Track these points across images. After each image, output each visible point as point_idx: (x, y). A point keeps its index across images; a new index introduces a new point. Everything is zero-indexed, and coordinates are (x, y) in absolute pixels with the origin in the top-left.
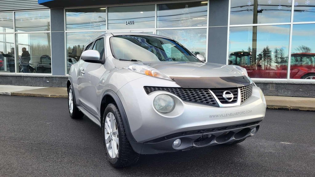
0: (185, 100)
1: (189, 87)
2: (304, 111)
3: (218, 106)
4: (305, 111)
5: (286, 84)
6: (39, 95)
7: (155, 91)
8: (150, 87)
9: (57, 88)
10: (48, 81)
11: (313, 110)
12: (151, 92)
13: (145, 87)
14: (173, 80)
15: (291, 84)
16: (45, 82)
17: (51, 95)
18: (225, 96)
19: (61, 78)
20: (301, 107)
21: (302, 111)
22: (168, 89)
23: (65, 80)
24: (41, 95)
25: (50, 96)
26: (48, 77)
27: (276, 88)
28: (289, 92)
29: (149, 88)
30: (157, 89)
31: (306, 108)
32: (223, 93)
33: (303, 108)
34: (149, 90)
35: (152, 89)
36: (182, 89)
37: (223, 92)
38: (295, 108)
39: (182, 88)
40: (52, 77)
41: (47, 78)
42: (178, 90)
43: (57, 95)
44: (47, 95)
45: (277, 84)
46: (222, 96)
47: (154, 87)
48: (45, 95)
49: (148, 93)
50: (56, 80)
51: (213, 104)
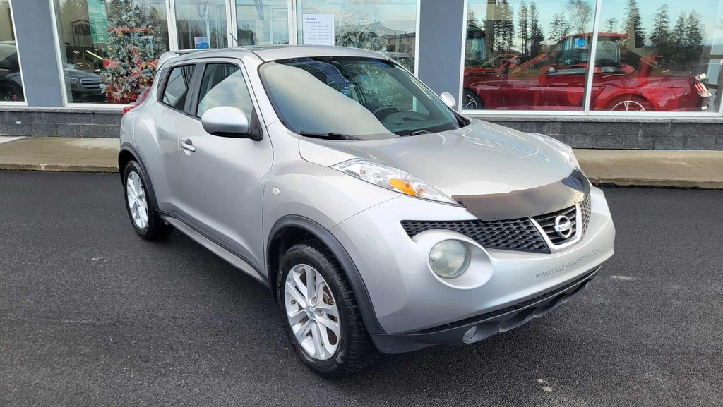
0: (486, 245)
1: (494, 218)
2: (624, 186)
3: (548, 251)
4: (627, 187)
5: (582, 122)
6: (12, 165)
7: (426, 229)
8: (414, 222)
9: (47, 140)
10: (19, 123)
11: (640, 184)
12: (418, 232)
13: (404, 223)
14: (460, 202)
15: (592, 122)
16: (11, 123)
17: (46, 166)
18: (559, 228)
19: (53, 115)
20: (618, 180)
21: (620, 186)
22: (452, 226)
23: (66, 119)
24: (17, 165)
25: (43, 168)
26: (16, 110)
27: (561, 133)
28: (587, 140)
29: (413, 225)
30: (430, 225)
31: (628, 180)
32: (554, 222)
33: (623, 180)
34: (413, 227)
35: (420, 225)
36: (480, 224)
37: (555, 219)
38: (608, 182)
39: (480, 221)
40: (28, 112)
41: (13, 113)
42: (473, 225)
43: (63, 165)
44: (35, 166)
45: (564, 122)
46: (554, 229)
47: (423, 222)
48: (31, 166)
49: (411, 235)
50: (41, 118)
51: (540, 248)
